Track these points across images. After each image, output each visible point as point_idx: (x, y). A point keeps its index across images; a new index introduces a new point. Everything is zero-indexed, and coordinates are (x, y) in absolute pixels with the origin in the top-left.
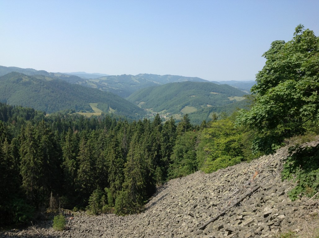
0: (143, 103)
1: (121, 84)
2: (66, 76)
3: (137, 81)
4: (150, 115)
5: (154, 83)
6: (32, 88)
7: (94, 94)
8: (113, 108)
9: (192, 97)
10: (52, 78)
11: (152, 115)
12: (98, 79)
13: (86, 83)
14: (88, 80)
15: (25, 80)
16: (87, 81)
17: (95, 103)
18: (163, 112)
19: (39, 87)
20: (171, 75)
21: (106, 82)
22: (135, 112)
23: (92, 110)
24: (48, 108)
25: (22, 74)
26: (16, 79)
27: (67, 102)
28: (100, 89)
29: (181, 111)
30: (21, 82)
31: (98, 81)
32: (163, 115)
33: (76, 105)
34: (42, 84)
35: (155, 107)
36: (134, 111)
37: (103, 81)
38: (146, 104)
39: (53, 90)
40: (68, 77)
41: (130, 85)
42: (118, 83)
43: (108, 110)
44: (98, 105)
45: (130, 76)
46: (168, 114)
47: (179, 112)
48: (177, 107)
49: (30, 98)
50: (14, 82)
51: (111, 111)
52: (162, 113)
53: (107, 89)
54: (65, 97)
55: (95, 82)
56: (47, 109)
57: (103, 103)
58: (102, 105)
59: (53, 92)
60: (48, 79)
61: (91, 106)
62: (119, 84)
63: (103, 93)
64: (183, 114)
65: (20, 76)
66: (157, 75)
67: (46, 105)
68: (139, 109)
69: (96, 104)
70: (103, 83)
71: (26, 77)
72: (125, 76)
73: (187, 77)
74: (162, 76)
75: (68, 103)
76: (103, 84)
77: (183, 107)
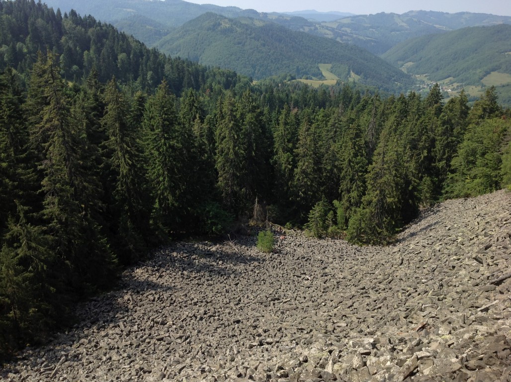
0: (410, 64)
1: (374, 30)
2: (285, 18)
3: (404, 24)
4: (421, 86)
5: (435, 27)
6: (235, 38)
7: (327, 49)
8: (357, 73)
9: (508, 54)
10: (264, 21)
11: (425, 86)
12: (336, 21)
13: (316, 29)
14: (319, 24)
15: (225, 25)
16: (317, 26)
17: (327, 63)
18: (447, 80)
19: (245, 36)
20: (470, 13)
21: (348, 27)
22: (395, 80)
23: (322, 76)
24: (256, 72)
25: (221, 16)
26: (212, 24)
27: (284, 62)
28: (338, 39)
29: (481, 81)
30: (219, 28)
31: (335, 26)
32: (446, 87)
33: (298, 67)
34: (249, 32)
35: (433, 72)
36: (393, 79)
37: (344, 25)
38: (417, 67)
39: (265, 41)
40: (289, 19)
41: (391, 32)
42: (371, 27)
43: (348, 76)
44: (332, 68)
45: (392, 15)
46: (455, 85)
47: (478, 82)
48: (474, 74)
49: (231, 55)
50: (209, 29)
51: (354, 77)
52: (445, 82)
53: (350, 39)
54: (281, 54)
55: (330, 27)
56: (254, 72)
57: (342, 64)
58: (339, 67)
59: (264, 45)
60: (258, 24)
61: (321, 69)
62: (371, 29)
63: (342, 46)
64: (485, 86)
65: (218, 19)
66: (443, 13)
67: (254, 67)
68: (402, 75)
69: (329, 66)
70: (343, 29)
71: (226, 20)
72: (382, 15)
73: (502, 16)
74: (452, 15)
75: (285, 64)
76: (343, 31)
77: (487, 73)
